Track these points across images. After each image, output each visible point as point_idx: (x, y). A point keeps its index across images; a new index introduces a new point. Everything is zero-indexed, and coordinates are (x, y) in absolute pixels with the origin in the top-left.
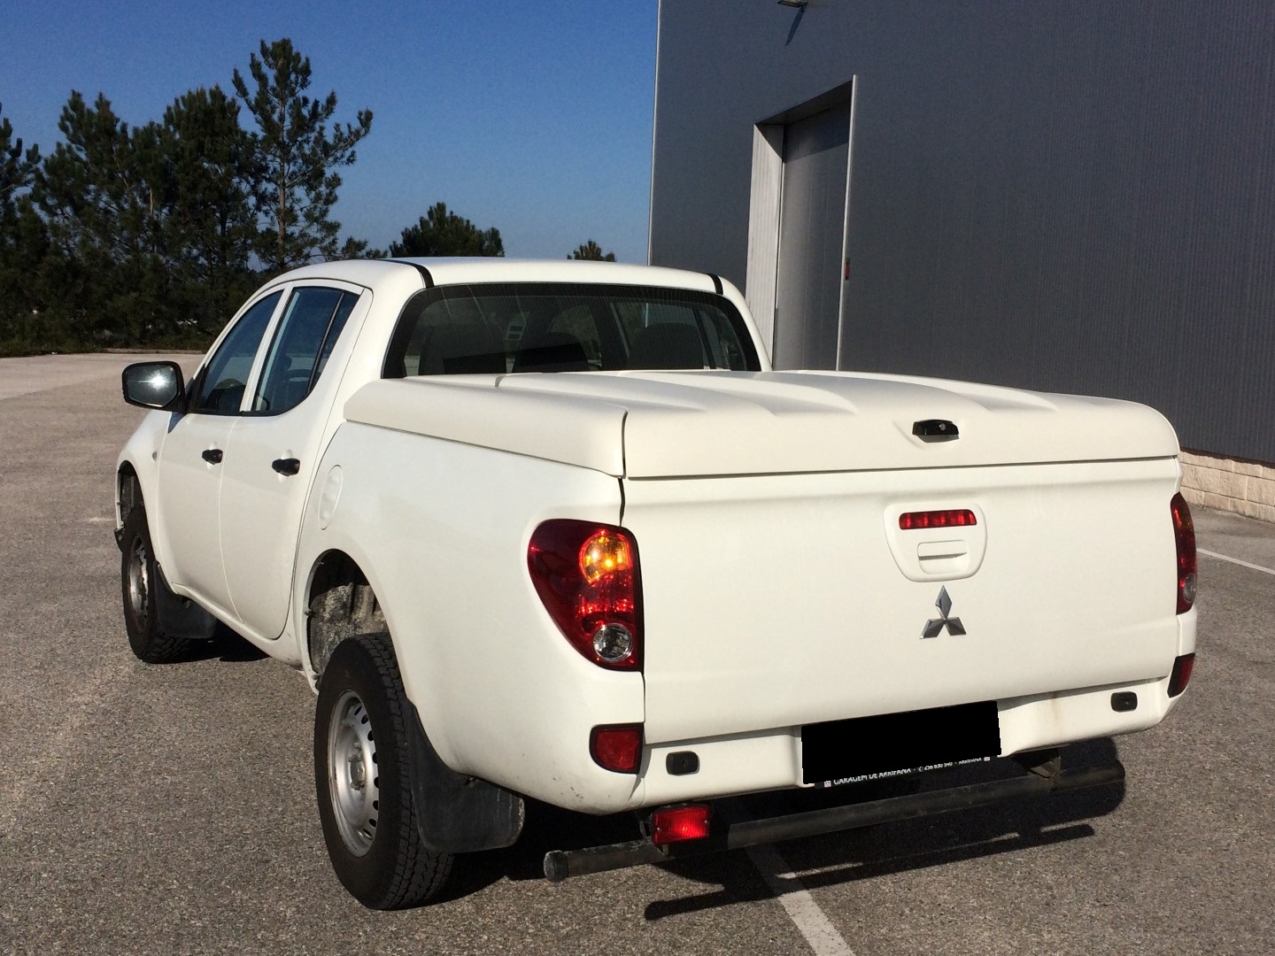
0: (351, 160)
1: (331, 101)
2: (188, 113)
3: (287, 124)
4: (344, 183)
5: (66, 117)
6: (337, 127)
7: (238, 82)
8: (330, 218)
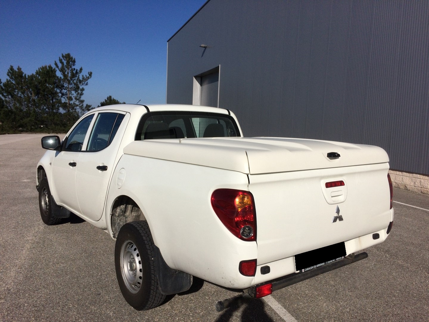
0: (87, 84)
1: (81, 69)
2: (42, 72)
3: (70, 75)
4: (85, 90)
5: (9, 72)
6: (83, 76)
7: (56, 64)
8: (82, 99)
